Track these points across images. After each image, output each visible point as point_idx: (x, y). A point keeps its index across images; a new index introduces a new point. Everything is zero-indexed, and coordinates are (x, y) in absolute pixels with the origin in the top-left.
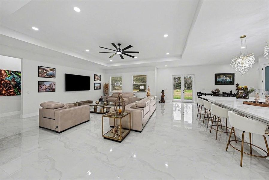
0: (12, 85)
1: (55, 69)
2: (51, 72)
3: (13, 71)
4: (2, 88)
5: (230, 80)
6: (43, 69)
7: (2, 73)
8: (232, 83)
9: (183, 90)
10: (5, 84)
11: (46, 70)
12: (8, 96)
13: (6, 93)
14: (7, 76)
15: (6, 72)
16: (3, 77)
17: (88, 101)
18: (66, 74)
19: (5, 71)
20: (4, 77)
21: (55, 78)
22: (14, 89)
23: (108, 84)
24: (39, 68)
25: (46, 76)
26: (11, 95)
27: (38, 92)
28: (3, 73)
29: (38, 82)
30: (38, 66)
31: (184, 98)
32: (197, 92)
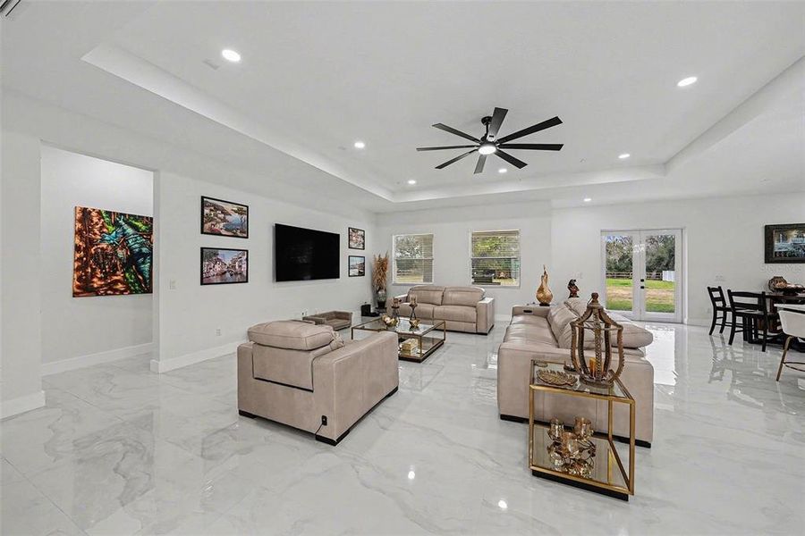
0: (120, 260)
1: (247, 207)
2: (235, 218)
3: (121, 214)
4: (92, 268)
6: (214, 205)
7: (92, 221)
9: (642, 280)
10: (101, 259)
11: (224, 212)
12: (107, 294)
13: (101, 286)
14: (105, 230)
15: (103, 218)
16: (95, 234)
17: (335, 313)
18: (276, 225)
19: (99, 213)
20: (98, 232)
21: (247, 237)
22: (124, 273)
23: (386, 260)
24: (204, 203)
25: (223, 232)
26: (115, 291)
27: (202, 284)
28: (95, 220)
29: (202, 249)
30: (203, 198)
31: (644, 307)
32: (709, 288)
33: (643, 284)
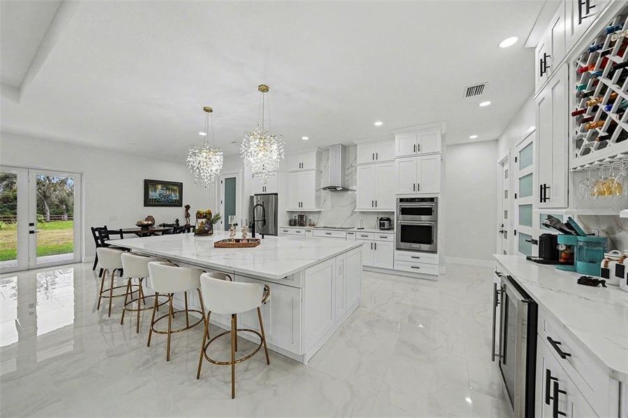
5: (175, 197)
8: (178, 203)
9: (31, 225)
31: (33, 252)
32: (92, 228)
33: (32, 228)
